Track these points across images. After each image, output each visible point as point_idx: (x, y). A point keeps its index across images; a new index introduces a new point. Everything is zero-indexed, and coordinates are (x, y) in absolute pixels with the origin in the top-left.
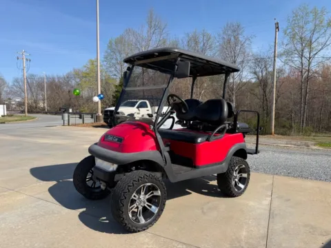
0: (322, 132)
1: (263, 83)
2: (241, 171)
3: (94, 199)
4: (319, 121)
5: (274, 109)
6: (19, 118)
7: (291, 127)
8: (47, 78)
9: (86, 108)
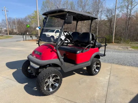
0: (134, 42)
1: (110, 21)
2: (97, 64)
3: (32, 78)
4: (133, 37)
5: (114, 32)
6: (6, 37)
7: (121, 39)
8: (17, 19)
9: (34, 32)
